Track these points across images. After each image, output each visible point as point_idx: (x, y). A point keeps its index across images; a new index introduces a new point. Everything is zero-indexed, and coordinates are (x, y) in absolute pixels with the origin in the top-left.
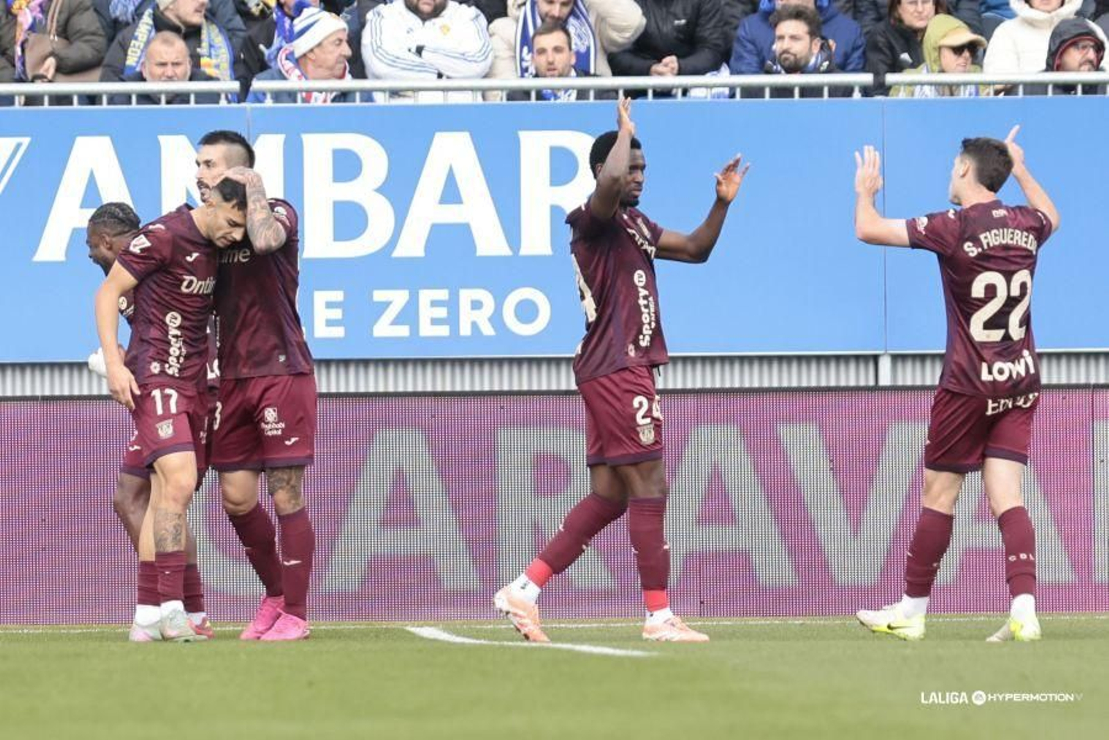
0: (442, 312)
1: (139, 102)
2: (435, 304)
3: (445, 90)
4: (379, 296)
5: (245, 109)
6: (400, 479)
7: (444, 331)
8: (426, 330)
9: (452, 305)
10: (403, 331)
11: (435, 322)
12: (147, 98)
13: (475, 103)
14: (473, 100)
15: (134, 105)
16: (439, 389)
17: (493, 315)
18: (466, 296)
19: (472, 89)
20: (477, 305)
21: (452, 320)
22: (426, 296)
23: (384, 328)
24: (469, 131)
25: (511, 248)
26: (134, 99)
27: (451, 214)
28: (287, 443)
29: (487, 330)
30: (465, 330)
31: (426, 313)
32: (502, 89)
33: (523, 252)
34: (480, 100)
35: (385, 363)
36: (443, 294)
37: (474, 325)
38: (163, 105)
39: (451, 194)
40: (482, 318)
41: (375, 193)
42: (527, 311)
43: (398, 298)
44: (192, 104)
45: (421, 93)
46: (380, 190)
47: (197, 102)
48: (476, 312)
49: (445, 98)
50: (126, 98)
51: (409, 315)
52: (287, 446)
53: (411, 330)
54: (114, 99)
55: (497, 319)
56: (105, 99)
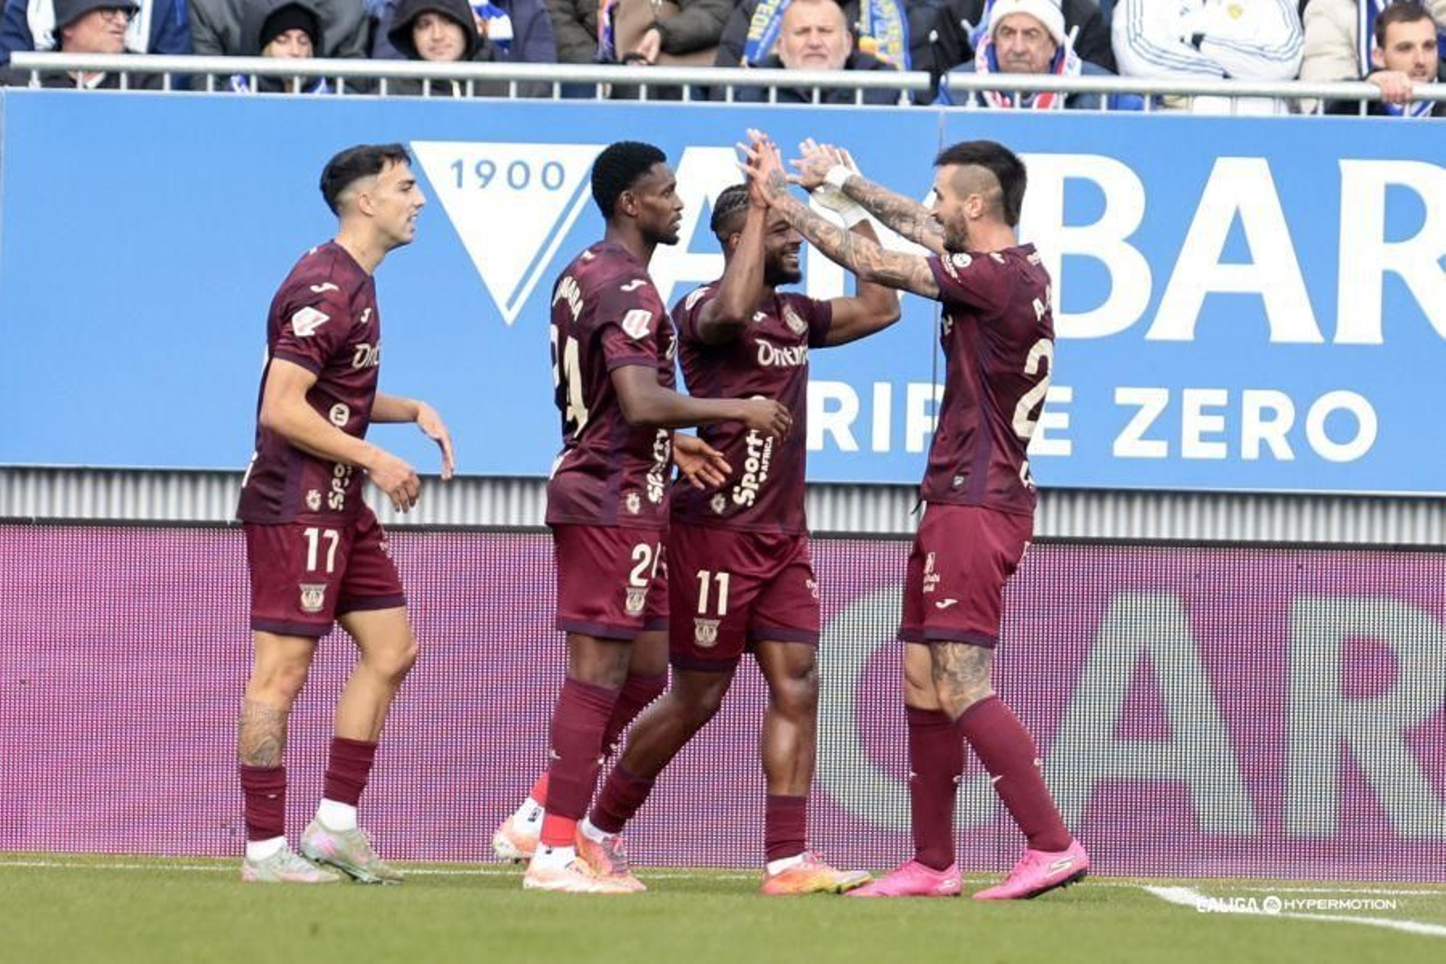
0: (1216, 424)
1: (779, 99)
2: (1206, 410)
3: (1233, 95)
4: (1124, 396)
5: (936, 114)
6: (1144, 670)
7: (1218, 451)
8: (1193, 448)
9: (1232, 413)
10: (1158, 449)
11: (1205, 437)
12: (791, 93)
13: (1277, 115)
14: (1274, 111)
15: (773, 102)
16: (1208, 536)
17: (1292, 429)
18: (1253, 400)
19: (1272, 96)
20: (1268, 414)
21: (1232, 436)
22: (1194, 398)
23: (1129, 444)
24: (1267, 157)
25: (1323, 334)
26: (773, 93)
27: (1235, 279)
28: (939, 605)
29: (1283, 451)
30: (1250, 451)
31: (1193, 423)
32: (1317, 97)
33: (1340, 338)
34: (1284, 112)
35: (1129, 495)
36: (1219, 397)
37: (1264, 445)
38: (816, 104)
39: (1236, 249)
40: (1276, 434)
41: (1126, 245)
42: (1341, 426)
43: (1152, 401)
44: (859, 105)
45: (1199, 100)
46: (1130, 240)
47: (866, 101)
48: (1267, 425)
49: (1233, 108)
50: (761, 93)
51: (1167, 426)
52: (936, 608)
53: (1170, 448)
54: (743, 92)
55: (1296, 435)
56: (730, 93)
